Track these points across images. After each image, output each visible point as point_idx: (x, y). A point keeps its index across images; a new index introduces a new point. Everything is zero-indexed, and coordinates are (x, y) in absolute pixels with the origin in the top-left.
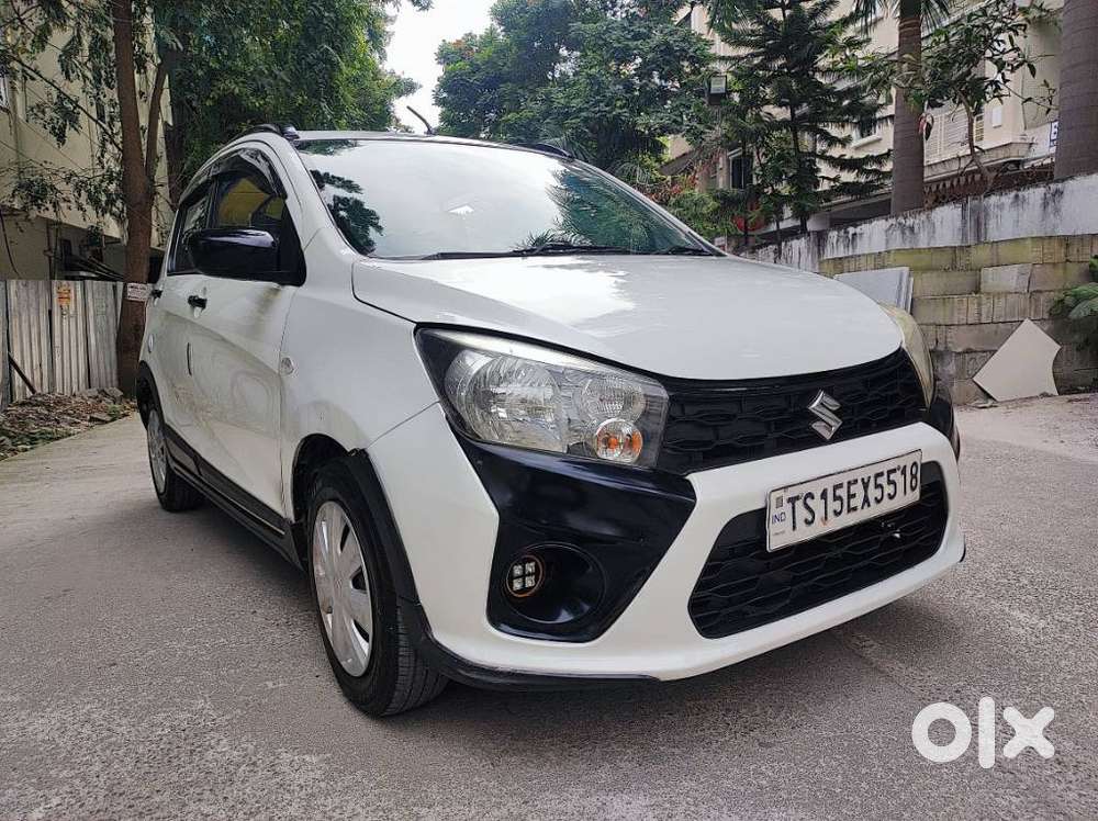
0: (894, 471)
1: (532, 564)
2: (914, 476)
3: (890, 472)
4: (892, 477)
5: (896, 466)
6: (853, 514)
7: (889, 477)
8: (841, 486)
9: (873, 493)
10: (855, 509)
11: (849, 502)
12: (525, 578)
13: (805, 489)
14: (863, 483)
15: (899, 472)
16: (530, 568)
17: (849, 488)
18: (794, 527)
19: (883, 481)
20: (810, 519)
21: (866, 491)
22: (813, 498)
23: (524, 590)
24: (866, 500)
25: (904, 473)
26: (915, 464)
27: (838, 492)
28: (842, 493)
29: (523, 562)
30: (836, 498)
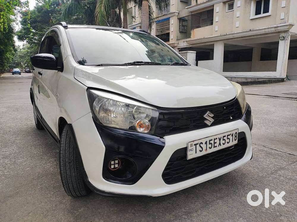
0: (229, 135)
1: (117, 161)
2: (236, 136)
3: (228, 136)
4: (228, 137)
5: (230, 134)
6: (215, 148)
7: (227, 137)
8: (212, 140)
9: (222, 142)
10: (216, 147)
11: (214, 145)
12: (115, 165)
13: (200, 141)
14: (219, 139)
15: (231, 136)
16: (117, 162)
17: (214, 140)
18: (196, 153)
19: (225, 138)
20: (201, 150)
21: (220, 141)
22: (202, 144)
23: (115, 168)
24: (220, 144)
25: (232, 135)
26: (236, 133)
27: (211, 142)
28: (212, 142)
29: (114, 160)
30: (210, 144)
